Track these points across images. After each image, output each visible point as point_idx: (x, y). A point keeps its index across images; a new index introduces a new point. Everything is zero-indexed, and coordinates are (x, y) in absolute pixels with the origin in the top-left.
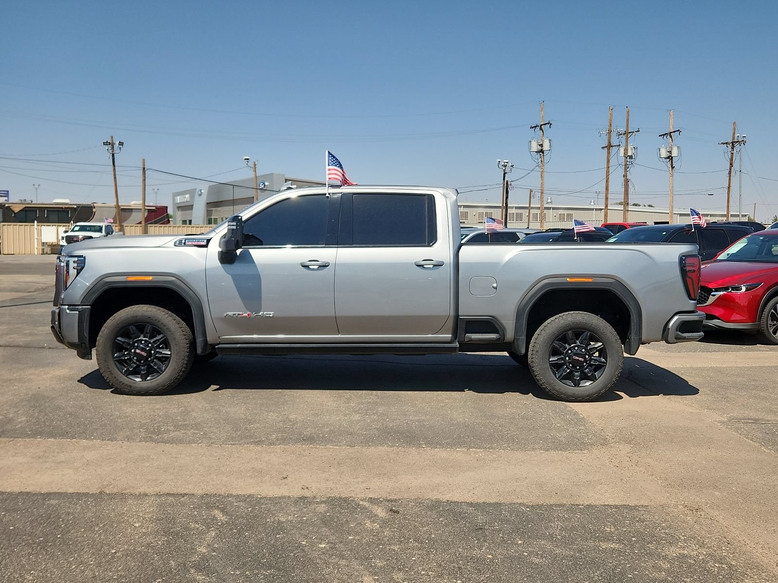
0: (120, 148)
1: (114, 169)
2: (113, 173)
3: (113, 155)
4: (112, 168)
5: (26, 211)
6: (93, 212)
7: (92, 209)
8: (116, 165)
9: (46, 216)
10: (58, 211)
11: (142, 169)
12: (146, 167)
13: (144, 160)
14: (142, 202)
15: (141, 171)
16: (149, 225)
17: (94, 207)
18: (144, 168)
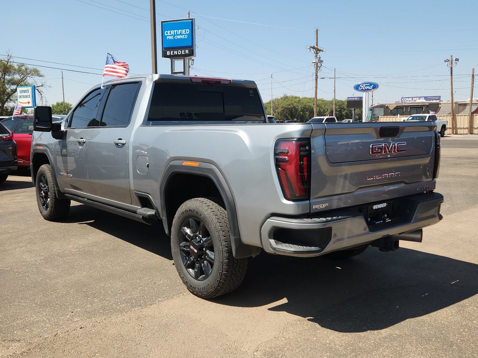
0: (456, 63)
1: (452, 78)
2: (450, 80)
3: (452, 68)
4: (450, 77)
5: (397, 108)
6: (439, 107)
7: (439, 105)
8: (453, 75)
9: (409, 111)
10: (417, 107)
11: (472, 75)
12: (475, 74)
13: (473, 69)
14: (470, 99)
15: (471, 77)
16: (474, 114)
17: (440, 104)
18: (473, 75)
